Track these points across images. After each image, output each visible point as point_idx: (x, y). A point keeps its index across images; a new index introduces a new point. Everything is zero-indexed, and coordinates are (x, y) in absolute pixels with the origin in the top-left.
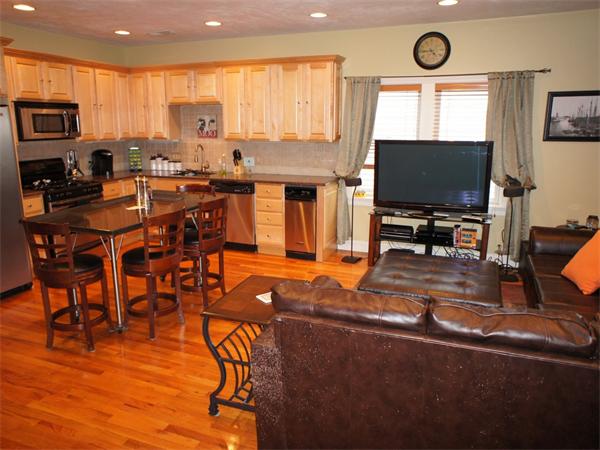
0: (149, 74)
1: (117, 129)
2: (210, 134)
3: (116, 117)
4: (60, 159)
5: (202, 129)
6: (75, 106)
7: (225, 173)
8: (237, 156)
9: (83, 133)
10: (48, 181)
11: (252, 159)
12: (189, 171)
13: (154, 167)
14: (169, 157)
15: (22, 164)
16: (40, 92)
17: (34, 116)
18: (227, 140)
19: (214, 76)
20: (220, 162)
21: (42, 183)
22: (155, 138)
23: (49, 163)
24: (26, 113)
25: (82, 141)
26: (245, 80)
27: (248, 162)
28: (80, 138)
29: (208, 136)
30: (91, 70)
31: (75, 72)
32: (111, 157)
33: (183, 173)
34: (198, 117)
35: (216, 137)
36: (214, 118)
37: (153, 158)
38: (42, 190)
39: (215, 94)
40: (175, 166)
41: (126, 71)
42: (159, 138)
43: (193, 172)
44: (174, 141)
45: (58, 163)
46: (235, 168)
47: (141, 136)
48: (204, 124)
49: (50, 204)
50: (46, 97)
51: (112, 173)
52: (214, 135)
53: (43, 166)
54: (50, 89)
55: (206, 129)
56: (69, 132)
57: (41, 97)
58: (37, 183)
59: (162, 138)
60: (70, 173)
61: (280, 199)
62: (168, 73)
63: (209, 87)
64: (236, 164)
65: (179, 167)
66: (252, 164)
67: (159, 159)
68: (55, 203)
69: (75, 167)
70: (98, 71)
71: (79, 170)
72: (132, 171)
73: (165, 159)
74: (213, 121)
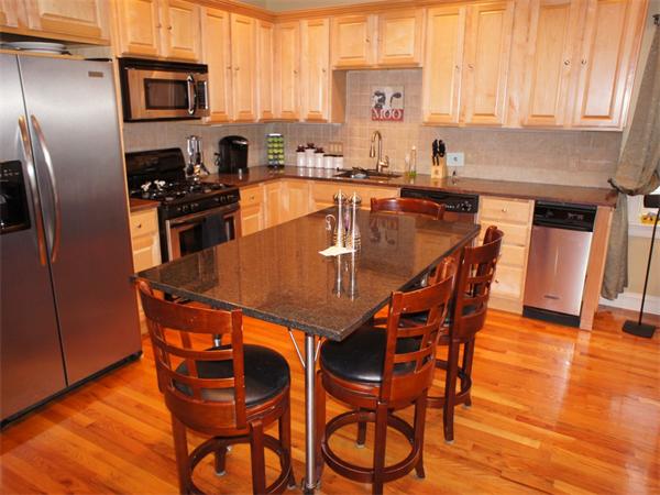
0: (305, 23)
1: (256, 105)
2: (392, 114)
3: (255, 87)
4: (178, 150)
5: (379, 107)
6: (203, 69)
7: (413, 175)
8: (439, 150)
9: (212, 111)
10: (162, 183)
11: (461, 156)
12: (356, 170)
13: (301, 162)
14: (325, 148)
15: (128, 156)
16: (155, 47)
17: (147, 82)
18: (427, 124)
19: (411, 23)
20: (408, 158)
21: (153, 187)
22: (308, 120)
23: (163, 155)
24: (137, 77)
25: (209, 124)
26: (467, 27)
27: (454, 159)
28: (208, 119)
29: (388, 118)
30: (225, 14)
31: (204, 17)
32: (246, 146)
33: (348, 174)
34: (375, 89)
35: (401, 119)
36: (400, 90)
37: (301, 150)
38: (156, 199)
39: (412, 52)
40: (334, 163)
41: (270, 18)
42: (314, 121)
43: (363, 171)
44: (336, 124)
45: (175, 154)
46: (434, 169)
47: (288, 116)
48: (382, 100)
49: (168, 223)
50: (164, 53)
51: (246, 171)
52: (398, 116)
53: (154, 160)
54: (169, 42)
55: (386, 107)
56: (194, 108)
57: (158, 54)
58: (146, 187)
59: (321, 120)
60: (191, 171)
61: (525, 224)
62: (336, 19)
63: (402, 40)
64: (436, 162)
65: (339, 163)
66: (461, 162)
67: (310, 151)
68: (174, 221)
69: (198, 161)
70: (235, 16)
71: (203, 167)
72: (271, 167)
73: (320, 151)
74: (397, 95)
